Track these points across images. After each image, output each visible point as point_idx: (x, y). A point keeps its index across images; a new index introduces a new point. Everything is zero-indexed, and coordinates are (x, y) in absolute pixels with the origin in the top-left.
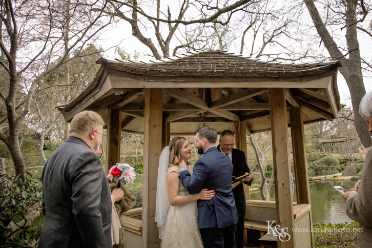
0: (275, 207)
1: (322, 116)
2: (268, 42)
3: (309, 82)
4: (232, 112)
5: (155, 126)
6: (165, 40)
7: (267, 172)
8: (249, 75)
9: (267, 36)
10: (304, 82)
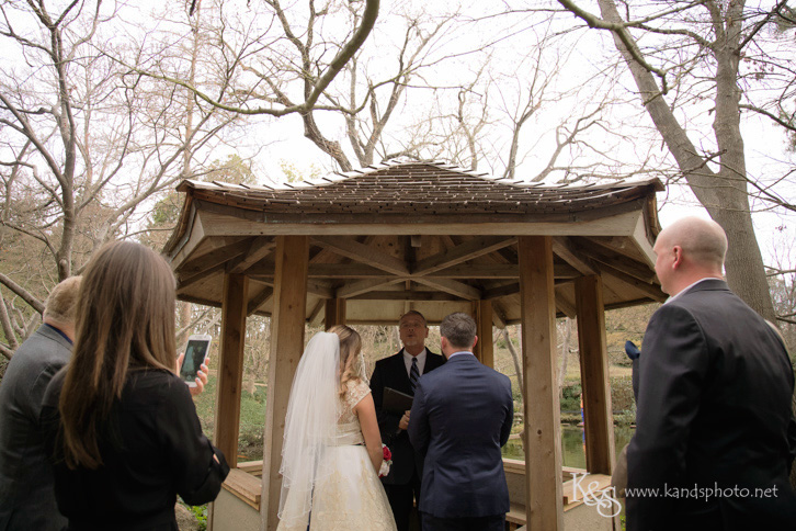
0: (524, 473)
1: (647, 294)
2: (565, 144)
3: (591, 224)
4: (465, 281)
5: (290, 307)
6: (365, 143)
7: (564, 401)
8: (463, 210)
9: (564, 131)
10: (579, 223)
